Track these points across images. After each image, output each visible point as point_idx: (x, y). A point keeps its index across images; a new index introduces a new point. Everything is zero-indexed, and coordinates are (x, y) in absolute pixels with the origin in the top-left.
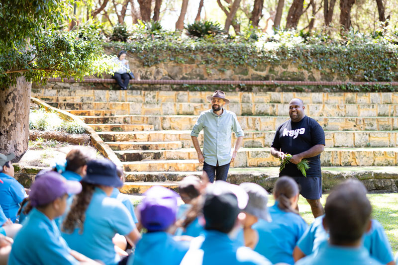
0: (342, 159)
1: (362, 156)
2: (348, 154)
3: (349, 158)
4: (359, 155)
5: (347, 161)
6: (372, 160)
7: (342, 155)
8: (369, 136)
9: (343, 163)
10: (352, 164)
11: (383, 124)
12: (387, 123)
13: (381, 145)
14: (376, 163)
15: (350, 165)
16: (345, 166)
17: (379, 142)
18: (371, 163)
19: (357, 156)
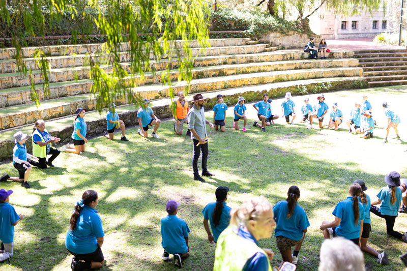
0: (3, 123)
1: (17, 118)
2: (7, 118)
3: (8, 122)
4: (15, 118)
5: (7, 124)
6: (25, 120)
7: (3, 120)
8: (7, 97)
9: (4, 127)
10: (11, 126)
11: (5, 82)
12: (8, 81)
13: (16, 103)
14: (27, 122)
15: (9, 127)
16: (6, 129)
17: (14, 101)
18: (24, 123)
19: (14, 119)
